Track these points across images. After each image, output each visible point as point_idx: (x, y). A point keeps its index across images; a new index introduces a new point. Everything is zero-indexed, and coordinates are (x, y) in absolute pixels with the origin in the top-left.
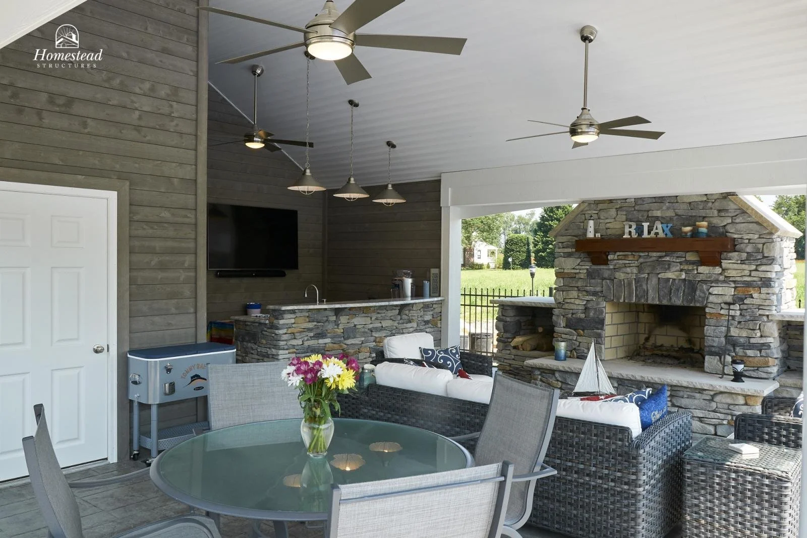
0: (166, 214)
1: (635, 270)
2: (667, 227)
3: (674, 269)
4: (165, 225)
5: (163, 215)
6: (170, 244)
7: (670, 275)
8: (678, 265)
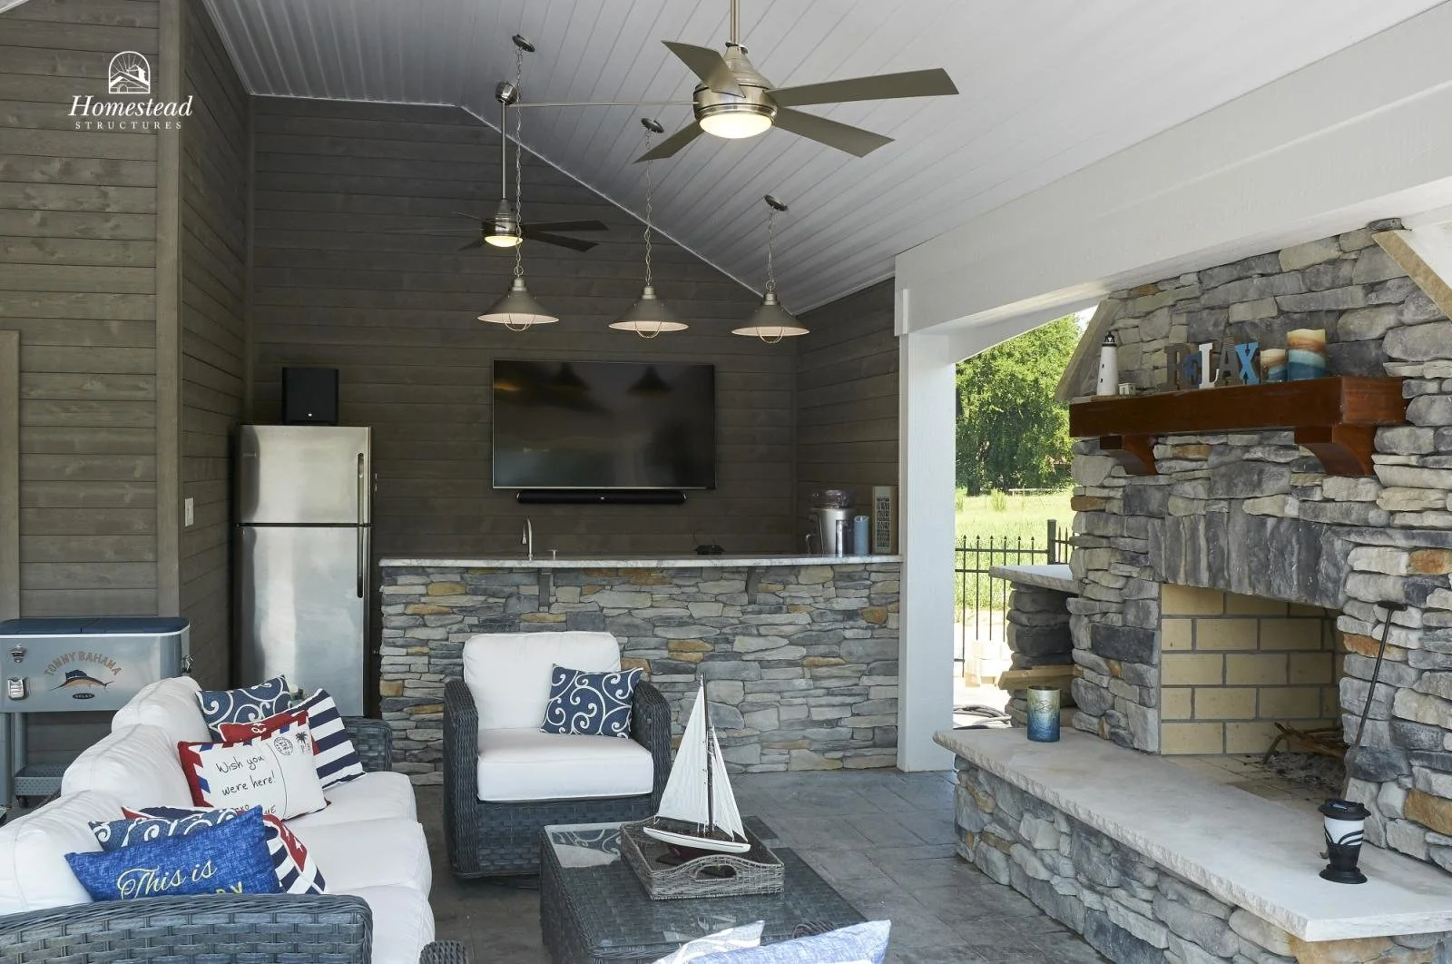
0: (95, 386)
1: (1200, 490)
2: (1248, 351)
3: (1271, 486)
4: (94, 404)
5: (88, 386)
6: (102, 436)
7: (1266, 505)
8: (1282, 475)
